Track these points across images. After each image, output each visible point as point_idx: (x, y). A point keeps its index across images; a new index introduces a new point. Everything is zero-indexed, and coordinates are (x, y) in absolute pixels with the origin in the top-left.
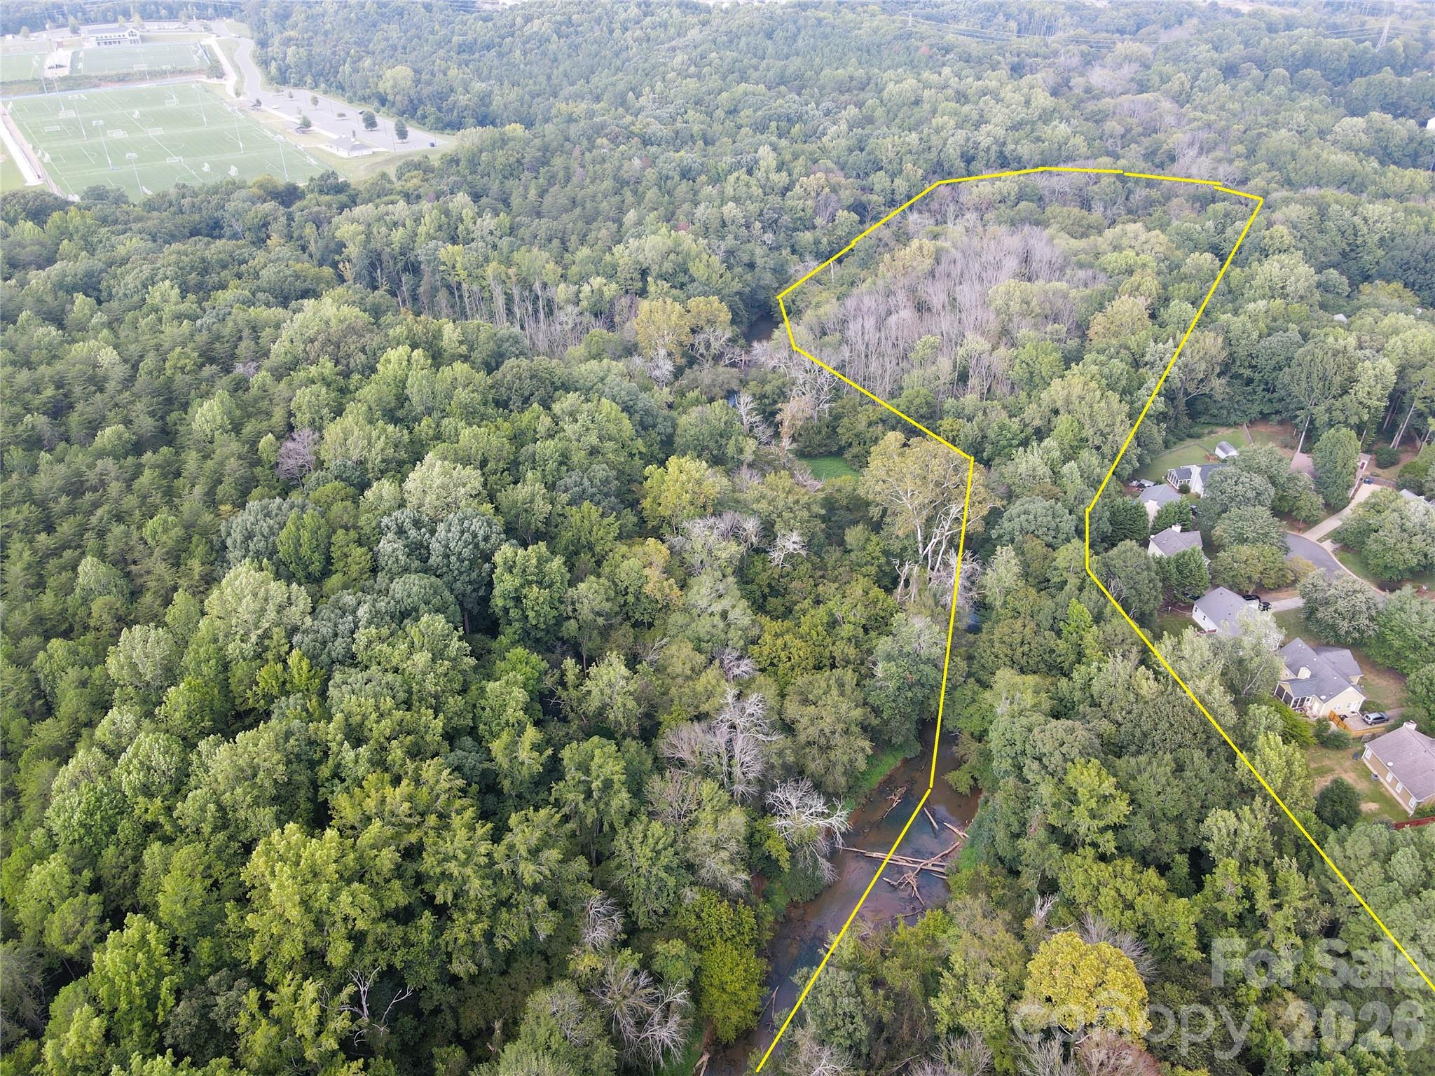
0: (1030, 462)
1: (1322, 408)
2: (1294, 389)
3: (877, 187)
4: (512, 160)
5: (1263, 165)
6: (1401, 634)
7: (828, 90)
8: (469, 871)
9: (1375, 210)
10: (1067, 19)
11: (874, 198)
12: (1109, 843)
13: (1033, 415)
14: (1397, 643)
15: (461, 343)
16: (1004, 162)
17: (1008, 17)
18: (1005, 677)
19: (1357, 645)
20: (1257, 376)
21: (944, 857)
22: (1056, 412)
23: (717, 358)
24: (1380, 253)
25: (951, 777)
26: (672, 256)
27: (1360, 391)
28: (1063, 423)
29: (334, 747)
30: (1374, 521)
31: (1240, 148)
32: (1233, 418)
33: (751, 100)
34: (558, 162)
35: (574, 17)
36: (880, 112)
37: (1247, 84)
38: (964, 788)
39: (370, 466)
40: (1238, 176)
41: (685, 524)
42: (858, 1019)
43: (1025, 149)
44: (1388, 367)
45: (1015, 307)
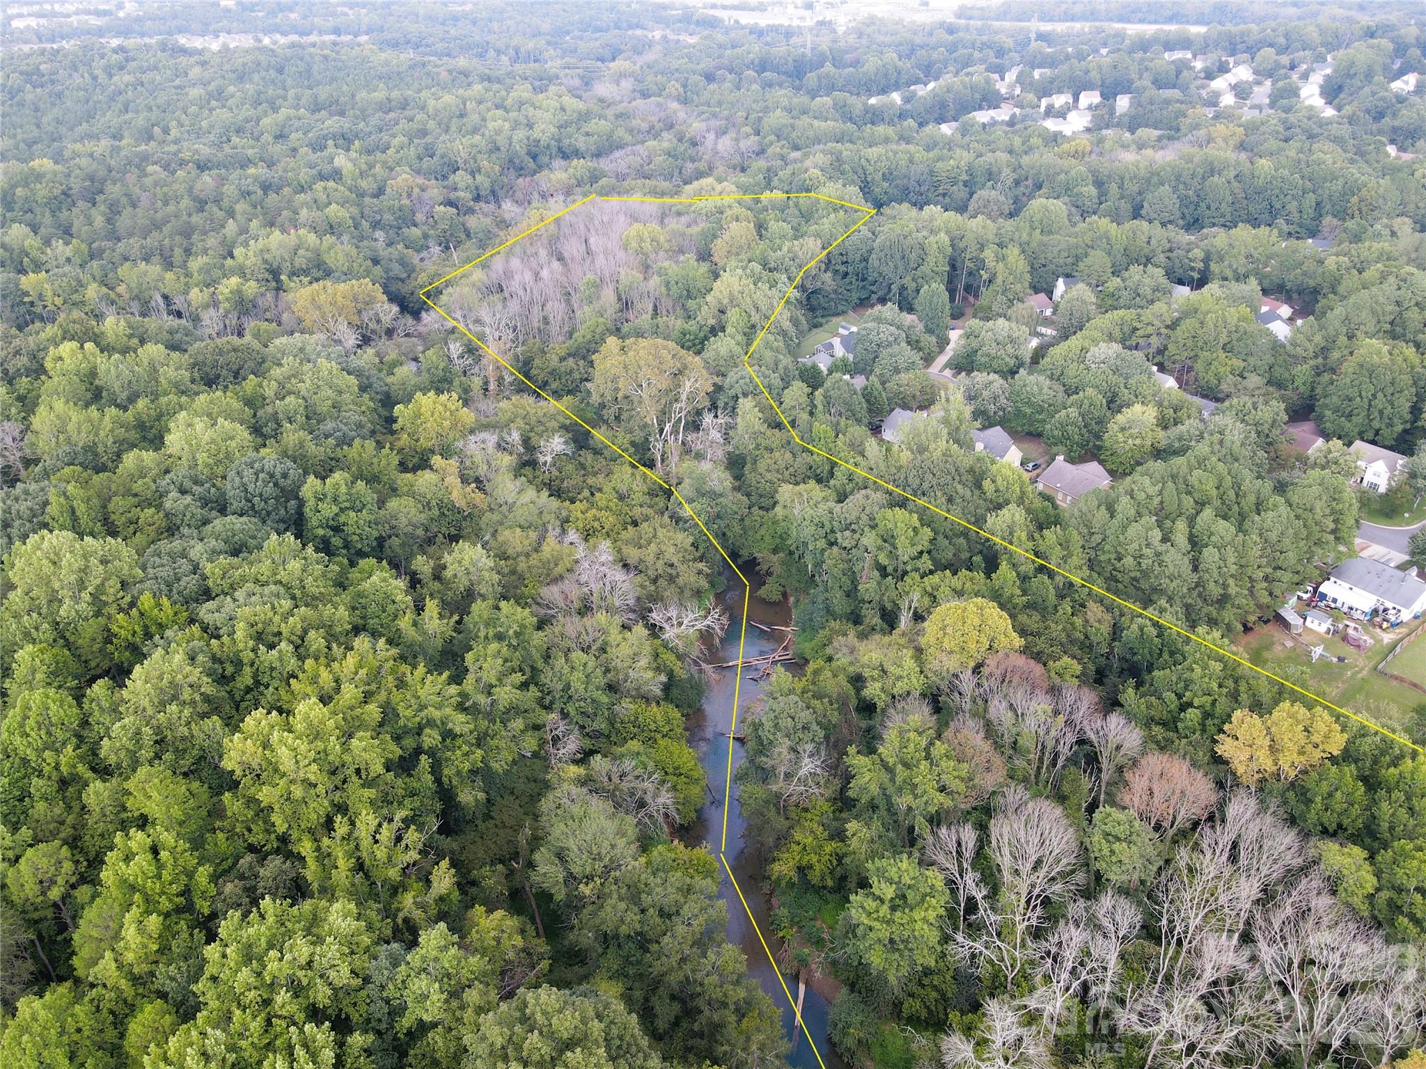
0: (722, 346)
1: (909, 278)
2: (884, 269)
3: (461, 185)
4: (57, 192)
5: (772, 138)
6: (1029, 403)
7: (370, 111)
8: (448, 711)
9: (873, 153)
10: (552, 52)
11: (461, 194)
12: (926, 563)
13: (707, 316)
14: (1029, 411)
15: (131, 336)
16: (566, 154)
17: (499, 52)
18: (786, 492)
19: (1003, 423)
20: (850, 269)
21: (785, 648)
22: (722, 312)
23: (390, 333)
24: (886, 185)
25: (762, 592)
26: (301, 252)
27: (931, 260)
28: (733, 316)
29: (247, 656)
30: (975, 345)
31: (748, 129)
32: (840, 308)
33: (297, 124)
34: (114, 190)
35: (43, 67)
36: (431, 125)
37: (728, 85)
38: (776, 597)
39: (100, 449)
40: (756, 148)
41: (460, 444)
42: (815, 727)
43: (581, 143)
44: (944, 238)
45: (647, 246)
